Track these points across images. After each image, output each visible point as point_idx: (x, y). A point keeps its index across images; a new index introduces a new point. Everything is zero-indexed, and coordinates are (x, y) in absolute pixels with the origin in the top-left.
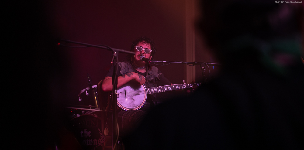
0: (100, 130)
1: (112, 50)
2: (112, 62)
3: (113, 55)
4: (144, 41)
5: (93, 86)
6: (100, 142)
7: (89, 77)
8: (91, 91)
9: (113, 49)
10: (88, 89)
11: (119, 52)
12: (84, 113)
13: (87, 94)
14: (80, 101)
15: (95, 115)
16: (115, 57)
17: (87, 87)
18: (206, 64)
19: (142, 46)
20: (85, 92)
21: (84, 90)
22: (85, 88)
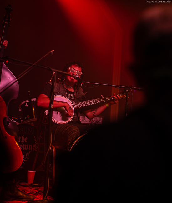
0: (35, 138)
1: (51, 70)
2: (51, 81)
3: (52, 75)
4: (76, 65)
5: (32, 99)
6: (34, 148)
7: (29, 91)
8: (30, 103)
9: (53, 69)
10: (27, 101)
11: (57, 72)
12: (23, 122)
13: (27, 105)
14: (20, 111)
15: (32, 124)
16: (53, 76)
17: (27, 100)
18: (129, 88)
19: (75, 69)
20: (25, 104)
21: (24, 102)
22: (25, 100)
